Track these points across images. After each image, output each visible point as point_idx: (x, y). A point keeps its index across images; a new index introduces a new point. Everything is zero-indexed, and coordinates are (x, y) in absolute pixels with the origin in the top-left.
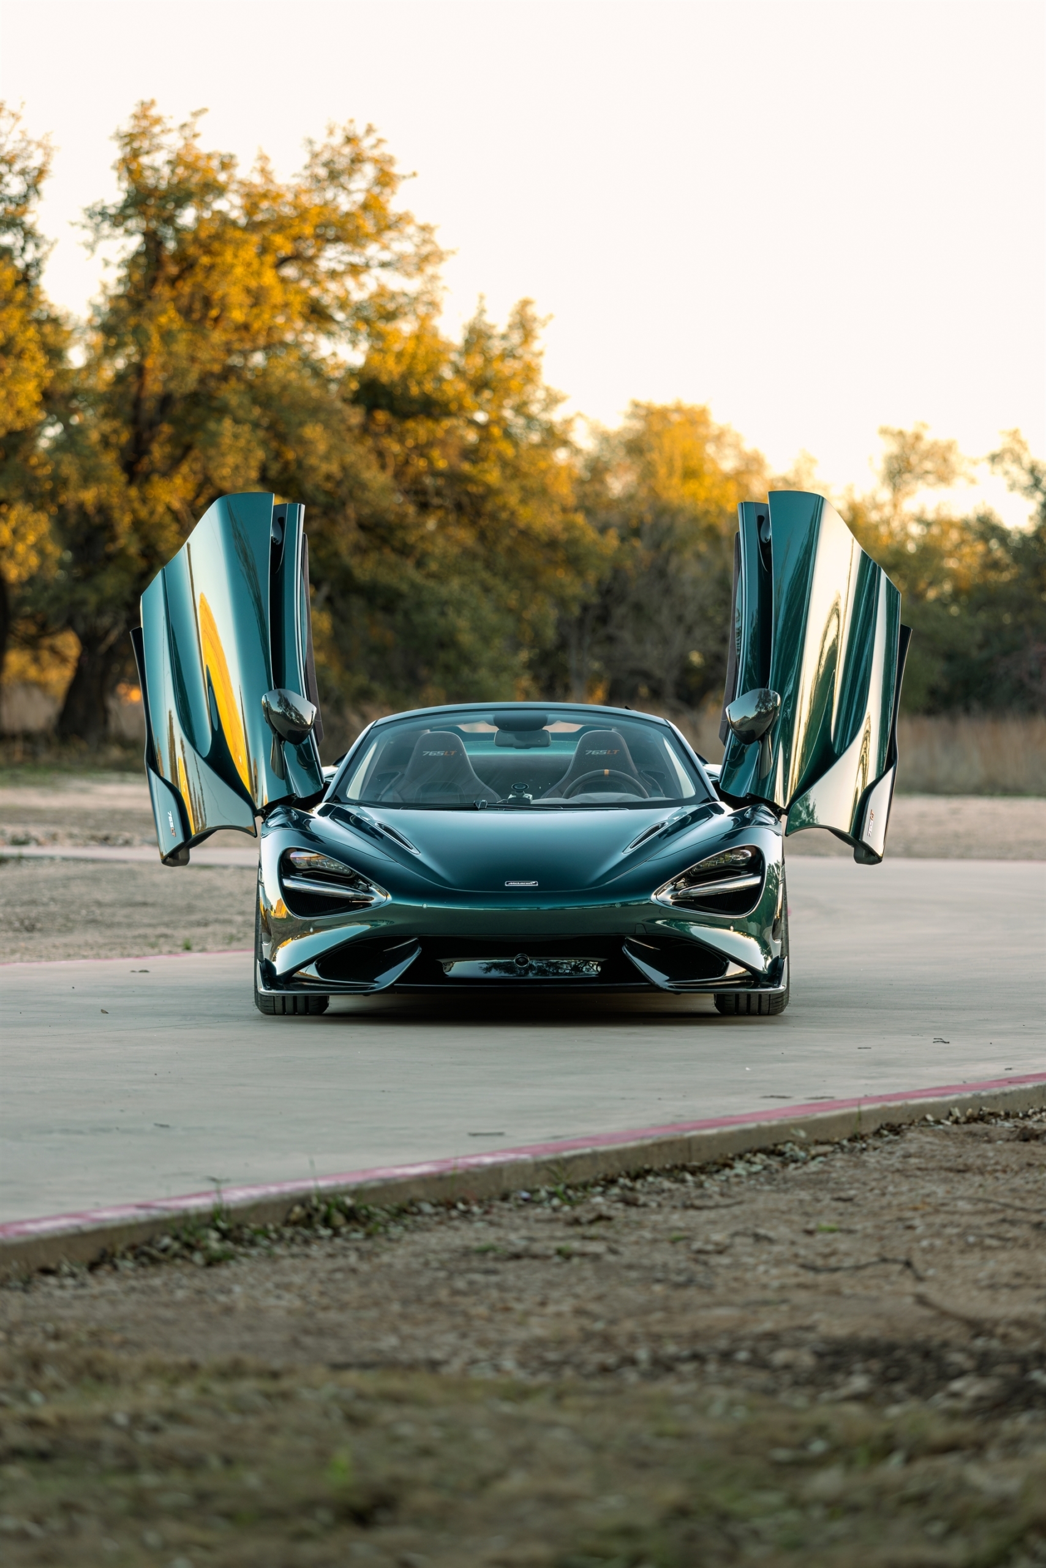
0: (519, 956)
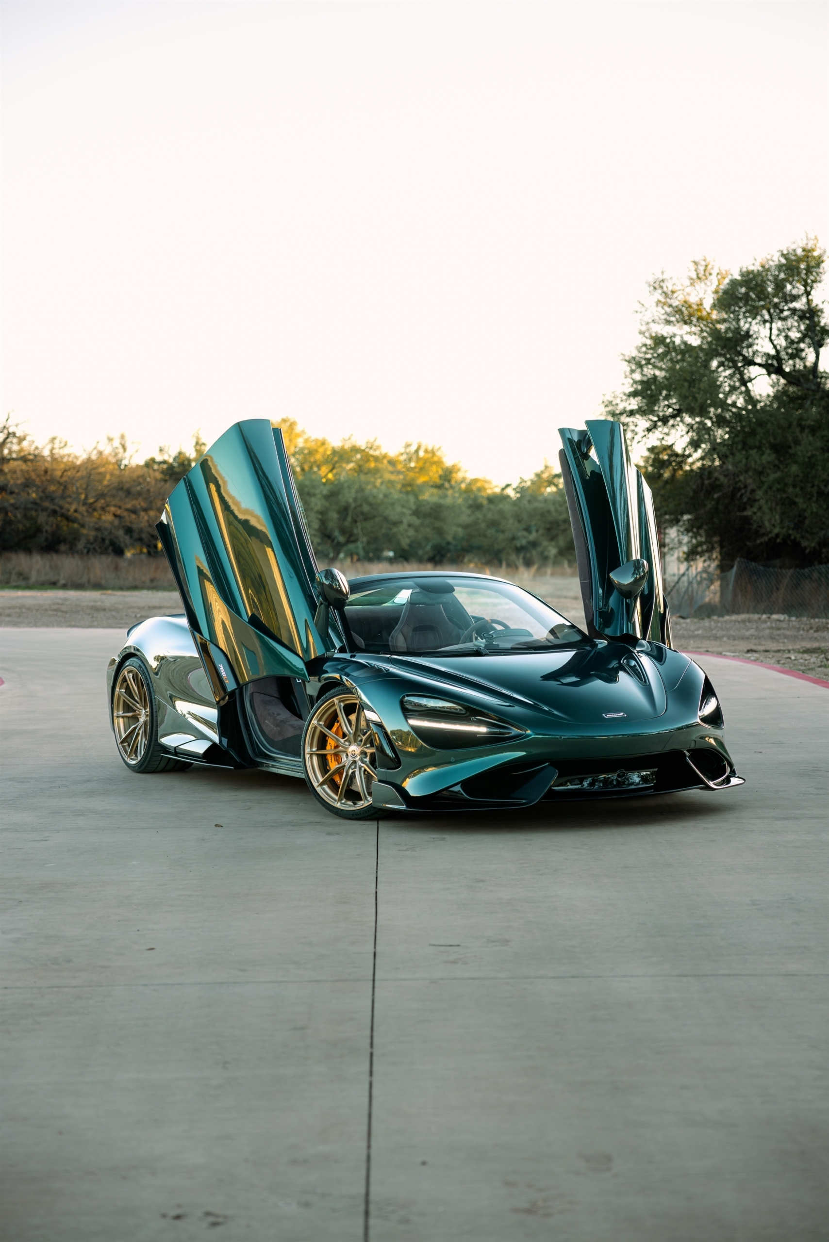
0: (619, 772)
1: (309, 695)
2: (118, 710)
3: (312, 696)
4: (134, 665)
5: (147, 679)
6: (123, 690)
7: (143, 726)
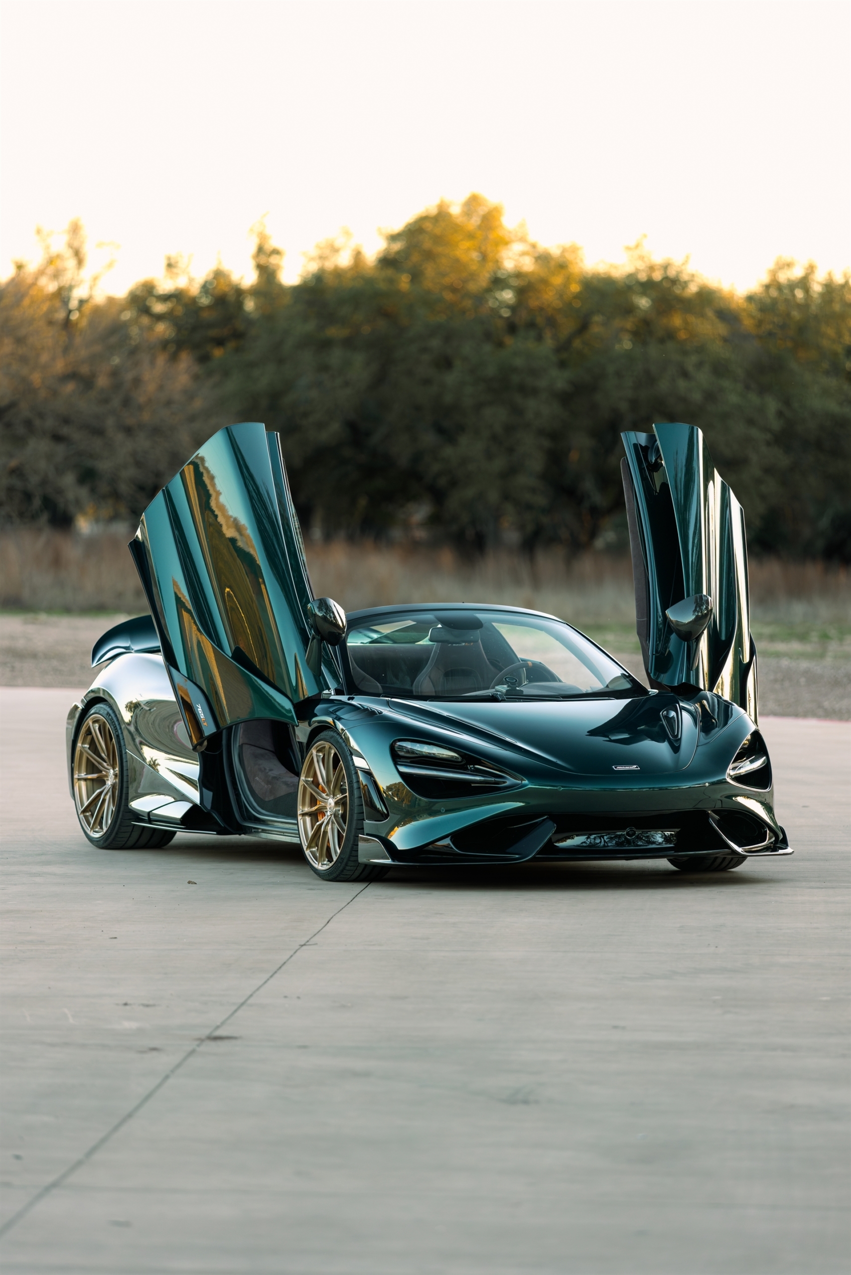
0: (628, 830)
1: (299, 742)
2: (80, 772)
3: (301, 743)
4: (101, 713)
5: (116, 729)
6: (87, 746)
7: (111, 789)
